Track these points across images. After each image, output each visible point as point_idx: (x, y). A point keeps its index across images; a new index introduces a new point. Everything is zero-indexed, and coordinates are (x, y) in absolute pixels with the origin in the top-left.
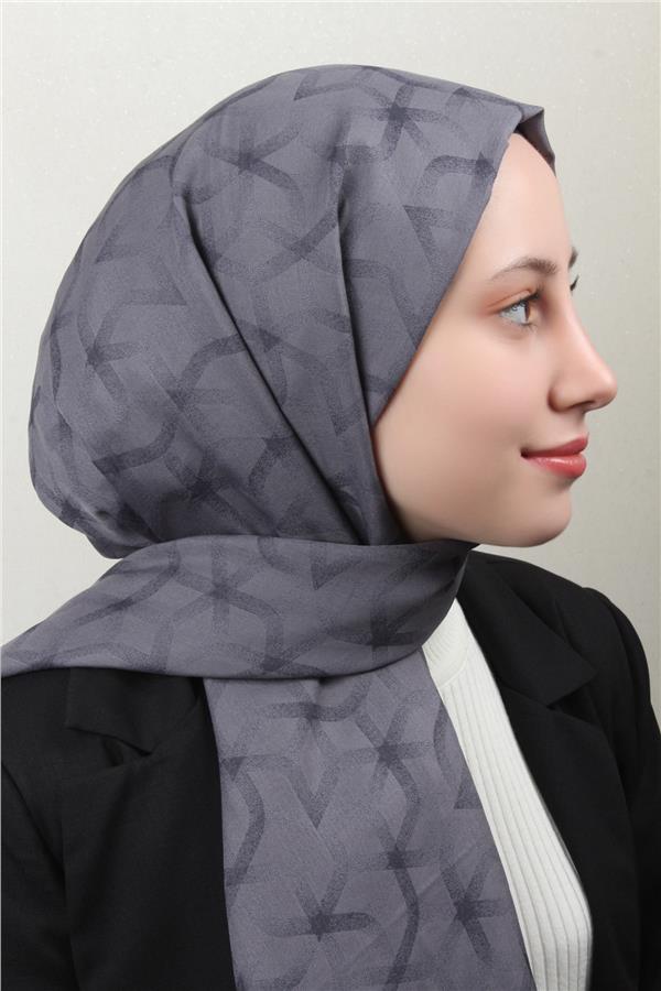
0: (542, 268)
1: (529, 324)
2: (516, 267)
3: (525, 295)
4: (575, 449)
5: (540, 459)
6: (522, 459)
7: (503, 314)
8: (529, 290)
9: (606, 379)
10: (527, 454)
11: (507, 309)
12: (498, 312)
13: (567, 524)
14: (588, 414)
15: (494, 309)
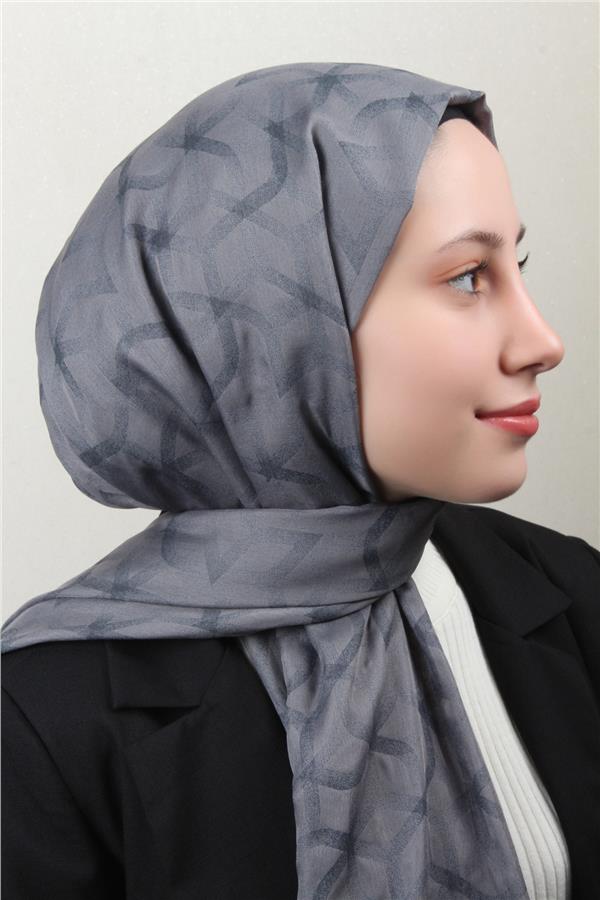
0: (486, 239)
1: (476, 293)
2: (462, 239)
3: (473, 266)
4: (529, 409)
5: (493, 419)
6: (476, 419)
7: (451, 283)
8: (476, 261)
9: (553, 343)
10: (481, 415)
11: (455, 279)
12: (447, 281)
13: (522, 482)
14: (539, 376)
15: (444, 279)
